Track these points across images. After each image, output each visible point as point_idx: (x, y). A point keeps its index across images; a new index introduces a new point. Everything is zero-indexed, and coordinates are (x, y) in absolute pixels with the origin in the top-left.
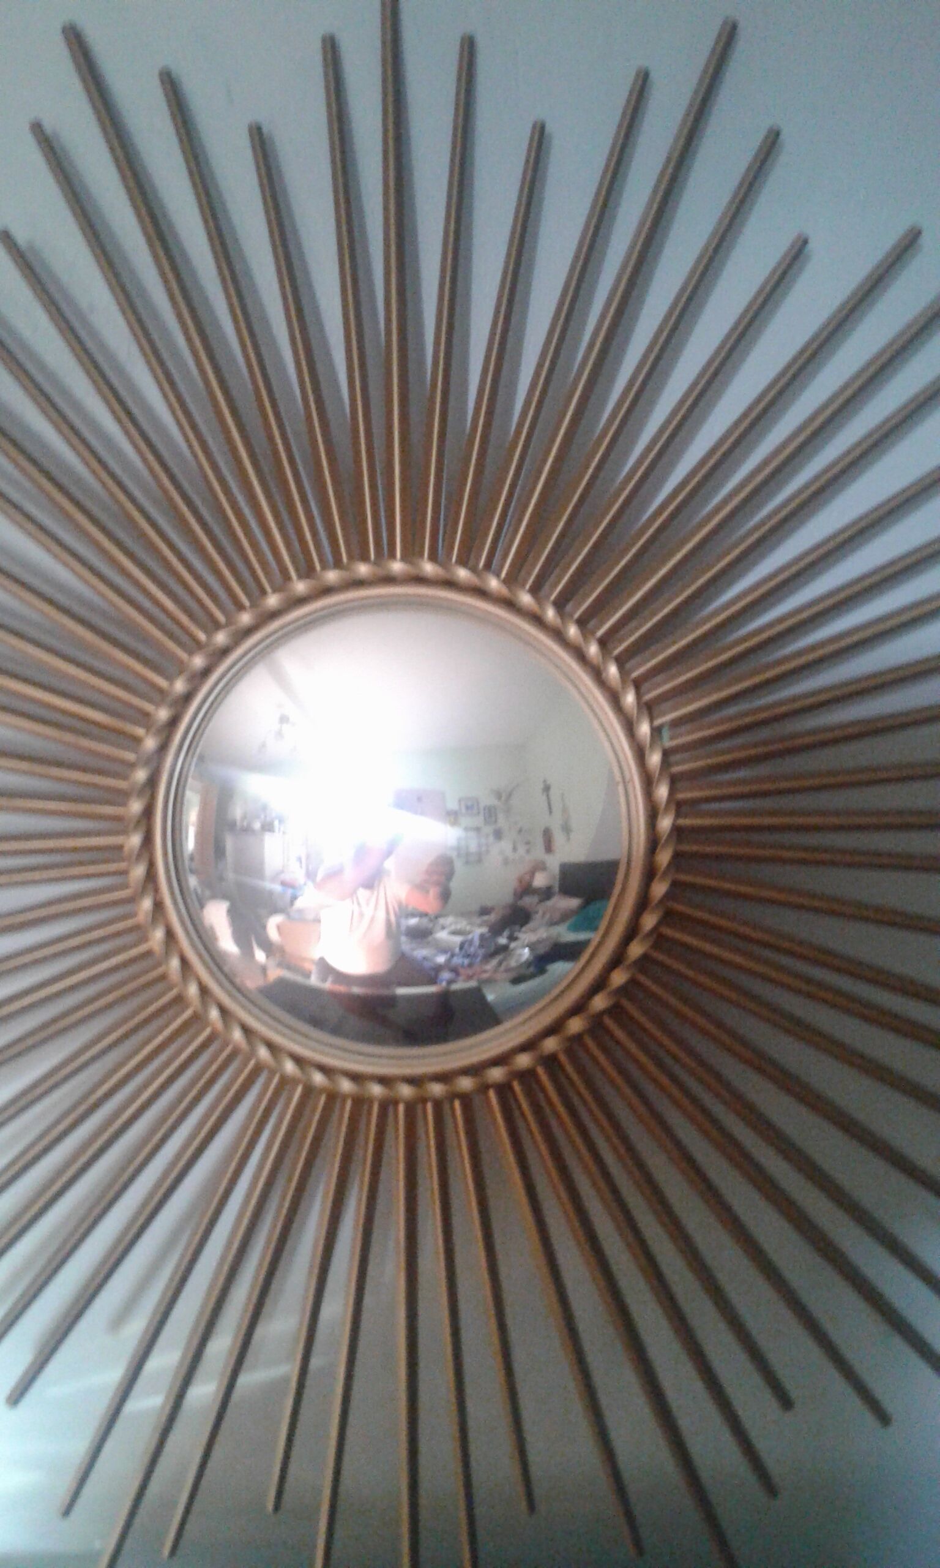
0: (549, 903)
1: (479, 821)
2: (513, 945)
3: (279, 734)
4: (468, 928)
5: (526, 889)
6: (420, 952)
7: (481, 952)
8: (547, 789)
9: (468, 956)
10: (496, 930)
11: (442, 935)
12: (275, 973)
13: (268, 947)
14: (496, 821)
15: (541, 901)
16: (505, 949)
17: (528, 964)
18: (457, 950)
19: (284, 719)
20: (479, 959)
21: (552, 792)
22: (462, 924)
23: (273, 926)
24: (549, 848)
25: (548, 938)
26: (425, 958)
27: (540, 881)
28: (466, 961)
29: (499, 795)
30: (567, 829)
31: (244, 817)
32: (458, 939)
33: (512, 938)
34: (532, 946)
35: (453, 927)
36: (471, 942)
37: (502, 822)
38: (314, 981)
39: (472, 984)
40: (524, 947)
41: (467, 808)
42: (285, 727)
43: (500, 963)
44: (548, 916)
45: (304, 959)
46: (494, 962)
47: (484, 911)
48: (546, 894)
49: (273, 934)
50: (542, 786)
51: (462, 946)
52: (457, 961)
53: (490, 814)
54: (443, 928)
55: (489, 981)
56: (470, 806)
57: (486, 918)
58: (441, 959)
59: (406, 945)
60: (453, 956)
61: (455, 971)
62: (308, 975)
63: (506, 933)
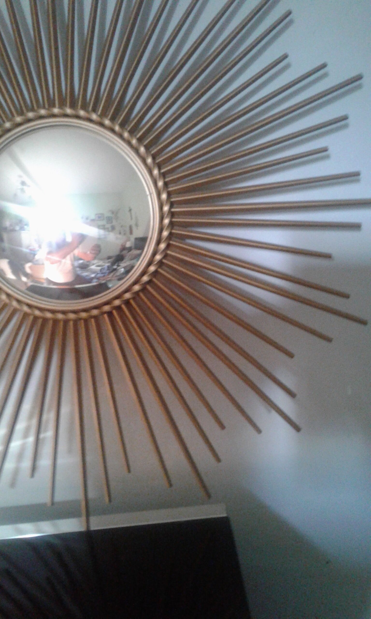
0: (131, 252)
1: (104, 222)
2: (119, 268)
3: (22, 190)
4: (103, 264)
5: (124, 248)
6: (85, 274)
7: (108, 271)
8: (130, 210)
9: (102, 273)
10: (113, 264)
11: (93, 267)
12: (30, 284)
13: (27, 275)
14: (112, 222)
15: (129, 252)
16: (115, 270)
17: (123, 274)
18: (99, 272)
19: (23, 183)
20: (107, 274)
21: (132, 211)
22: (101, 263)
23: (28, 267)
24: (131, 233)
25: (130, 264)
26: (87, 276)
27: (128, 245)
28: (102, 275)
29: (113, 213)
30: (137, 225)
31: (11, 225)
32: (99, 268)
33: (118, 266)
34: (124, 268)
35: (97, 264)
36: (104, 269)
37: (114, 223)
38: (45, 285)
39: (103, 282)
40: (122, 268)
41: (99, 217)
42: (25, 187)
43: (114, 275)
44: (130, 257)
45: (40, 279)
46: (112, 274)
47: (109, 258)
48: (130, 249)
49: (28, 270)
50: (128, 209)
51: (101, 270)
52: (99, 275)
53: (109, 220)
54: (93, 264)
55: (110, 281)
56: (100, 217)
57: (109, 260)
58: (93, 276)
59: (79, 272)
60: (98, 274)
61: (98, 279)
62: (42, 283)
63: (116, 264)
